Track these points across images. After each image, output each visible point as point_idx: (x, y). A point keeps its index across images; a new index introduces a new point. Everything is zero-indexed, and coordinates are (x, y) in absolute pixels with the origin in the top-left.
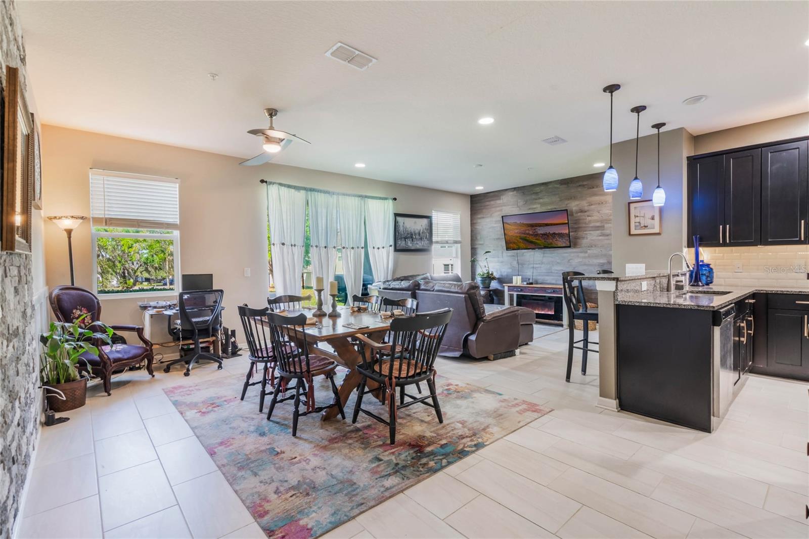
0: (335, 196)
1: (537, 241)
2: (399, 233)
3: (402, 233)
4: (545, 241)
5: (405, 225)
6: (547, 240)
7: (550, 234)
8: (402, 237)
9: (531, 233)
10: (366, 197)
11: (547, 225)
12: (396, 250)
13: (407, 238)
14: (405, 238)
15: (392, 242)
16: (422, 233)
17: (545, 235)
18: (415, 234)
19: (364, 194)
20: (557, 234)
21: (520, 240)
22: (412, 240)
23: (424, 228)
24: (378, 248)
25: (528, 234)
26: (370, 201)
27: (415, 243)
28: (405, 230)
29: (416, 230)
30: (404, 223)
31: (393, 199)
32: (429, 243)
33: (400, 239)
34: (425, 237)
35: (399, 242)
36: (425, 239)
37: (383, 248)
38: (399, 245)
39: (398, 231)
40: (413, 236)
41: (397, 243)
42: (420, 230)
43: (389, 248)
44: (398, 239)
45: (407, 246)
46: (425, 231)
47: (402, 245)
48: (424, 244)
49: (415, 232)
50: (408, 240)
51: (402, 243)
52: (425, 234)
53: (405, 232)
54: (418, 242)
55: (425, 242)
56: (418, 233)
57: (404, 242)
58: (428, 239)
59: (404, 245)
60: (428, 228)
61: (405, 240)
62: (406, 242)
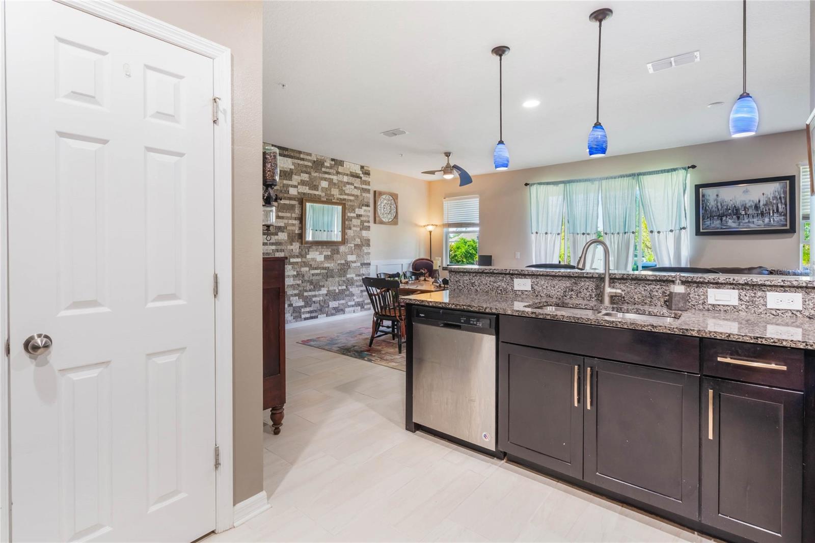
0: (597, 183)
2: (706, 210)
5: (719, 199)
8: (714, 214)
10: (640, 174)
12: (698, 233)
14: (720, 217)
15: (689, 222)
16: (765, 205)
18: (745, 208)
19: (638, 171)
22: (738, 218)
23: (771, 196)
24: (659, 232)
26: (646, 180)
27: (747, 221)
28: (721, 204)
29: (747, 202)
30: (717, 195)
31: (689, 167)
32: (786, 220)
33: (708, 218)
34: (773, 211)
35: (707, 222)
36: (773, 213)
37: (671, 231)
38: (708, 226)
39: (704, 208)
40: (741, 211)
41: (702, 224)
42: (759, 201)
43: (680, 231)
44: (703, 219)
45: (725, 227)
46: (775, 202)
47: (713, 225)
48: (770, 221)
49: (746, 204)
50: (727, 219)
51: (713, 223)
52: (773, 206)
53: (720, 207)
54: (755, 220)
55: (774, 218)
56: (753, 207)
57: (719, 222)
58: (782, 214)
59: (719, 226)
60: (782, 195)
61: (721, 220)
62: (724, 222)
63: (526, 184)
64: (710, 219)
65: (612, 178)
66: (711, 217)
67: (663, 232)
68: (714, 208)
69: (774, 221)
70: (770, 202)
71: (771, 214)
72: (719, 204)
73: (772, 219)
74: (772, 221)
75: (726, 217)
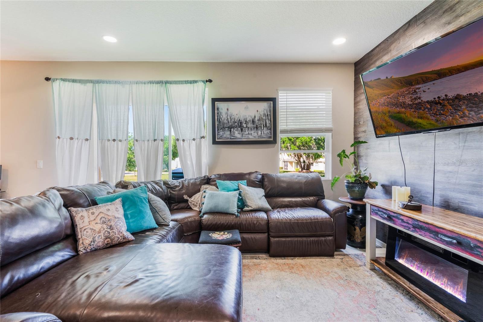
0: (127, 86)
1: (420, 121)
2: (220, 122)
3: (226, 121)
4: (437, 121)
5: (229, 112)
6: (443, 117)
7: (448, 100)
8: (226, 126)
9: (408, 101)
10: (167, 82)
11: (441, 74)
12: (215, 142)
13: (234, 128)
14: (230, 128)
15: (207, 132)
16: (258, 120)
17: (436, 103)
18: (246, 121)
19: (164, 79)
20: (464, 98)
21: (392, 122)
22: (242, 130)
23: (262, 113)
24: (184, 140)
25: (403, 105)
26: (173, 88)
27: (247, 133)
28: (230, 118)
29: (247, 117)
30: (228, 109)
31: (207, 81)
32: (271, 133)
33: (221, 129)
34: (264, 125)
35: (220, 133)
36: (263, 127)
37: (194, 140)
38: (221, 137)
39: (218, 120)
40: (243, 124)
41: (217, 135)
42: (255, 117)
43: (200, 140)
44: (218, 130)
45: (233, 138)
46: (264, 118)
47: (225, 136)
48: (262, 134)
49: (246, 119)
50: (235, 130)
51: (225, 133)
52: (263, 121)
53: (229, 120)
54: (252, 132)
55: (264, 131)
56: (251, 121)
57: (229, 133)
58: (269, 128)
59: (229, 136)
60: (269, 113)
61: (230, 131)
62: (232, 133)
63: (47, 79)
64: (223, 130)
65: (141, 83)
66: (223, 128)
67: (187, 140)
68: (225, 120)
69: (264, 133)
70: (262, 118)
71: (262, 128)
72: (229, 117)
73: (263, 132)
74: (263, 134)
75: (234, 129)
